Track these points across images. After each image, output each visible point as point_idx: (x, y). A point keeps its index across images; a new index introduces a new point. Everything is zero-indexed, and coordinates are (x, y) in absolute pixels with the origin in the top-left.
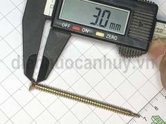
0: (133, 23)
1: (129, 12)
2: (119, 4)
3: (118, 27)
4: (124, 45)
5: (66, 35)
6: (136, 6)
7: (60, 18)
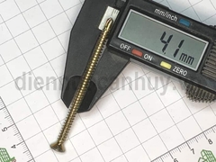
0: (211, 58)
1: (207, 43)
2: (196, 32)
3: (191, 59)
4: (193, 84)
5: (123, 60)
7: (119, 36)
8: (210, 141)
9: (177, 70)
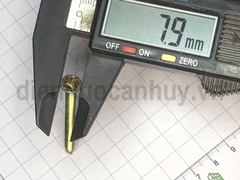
0: (224, 36)
1: (216, 18)
2: (199, 7)
4: (210, 75)
5: (116, 63)
6: (228, 8)
7: (102, 34)
8: (216, 163)
9: (184, 61)
